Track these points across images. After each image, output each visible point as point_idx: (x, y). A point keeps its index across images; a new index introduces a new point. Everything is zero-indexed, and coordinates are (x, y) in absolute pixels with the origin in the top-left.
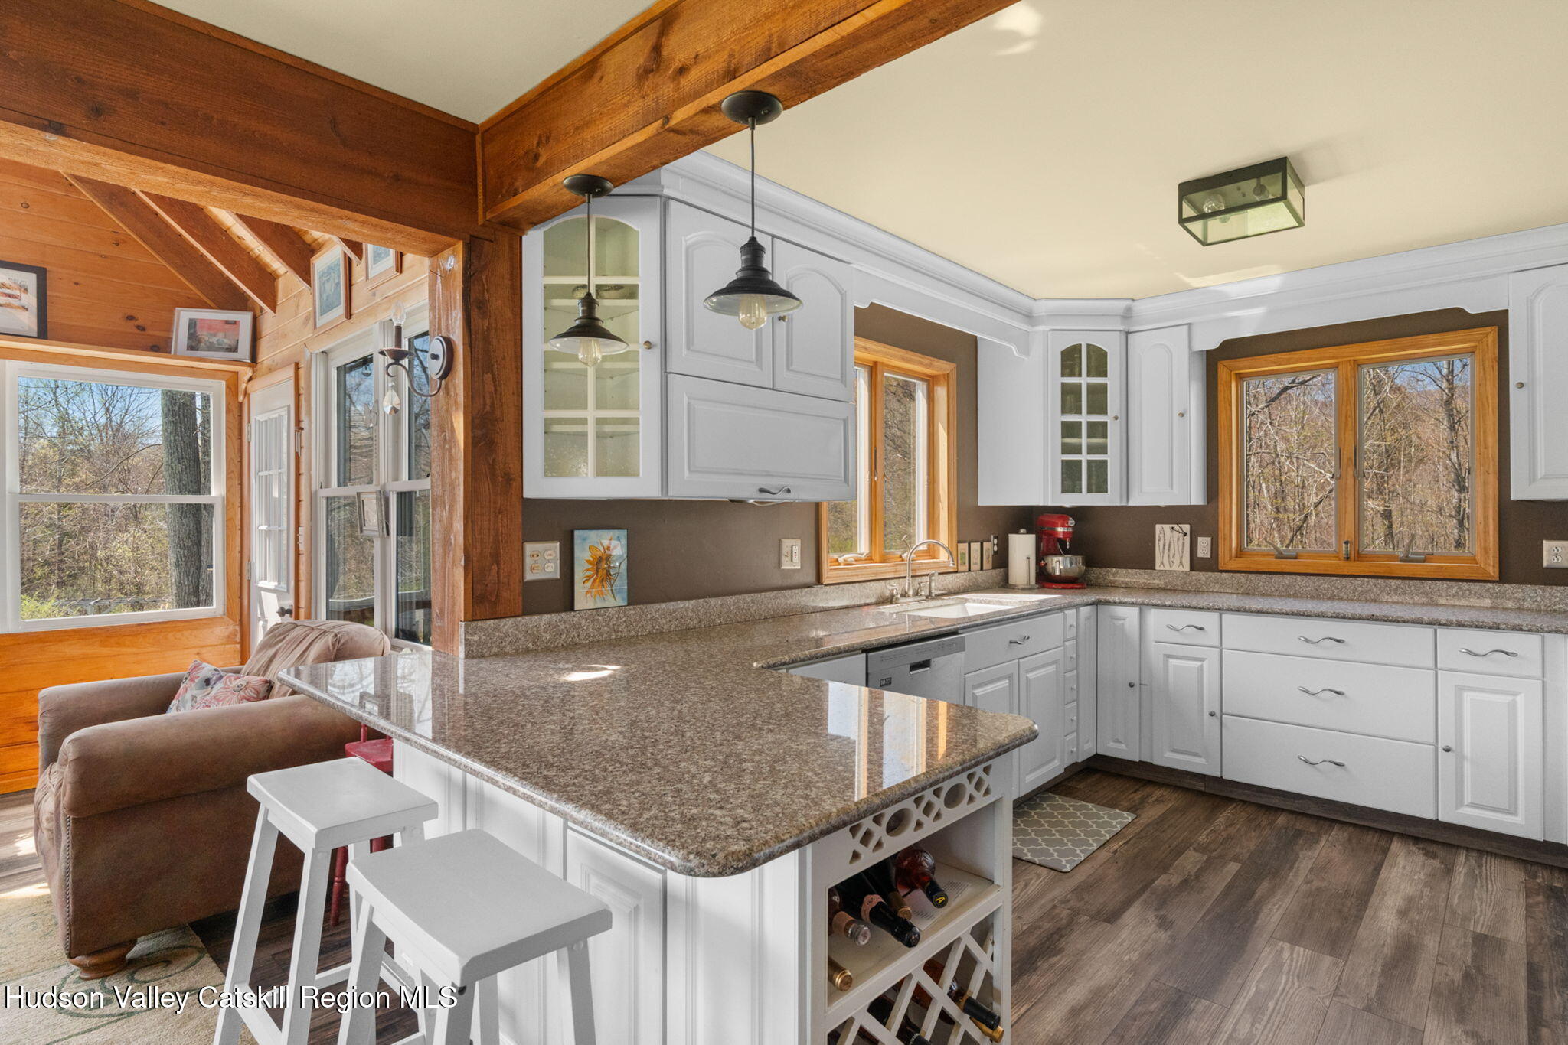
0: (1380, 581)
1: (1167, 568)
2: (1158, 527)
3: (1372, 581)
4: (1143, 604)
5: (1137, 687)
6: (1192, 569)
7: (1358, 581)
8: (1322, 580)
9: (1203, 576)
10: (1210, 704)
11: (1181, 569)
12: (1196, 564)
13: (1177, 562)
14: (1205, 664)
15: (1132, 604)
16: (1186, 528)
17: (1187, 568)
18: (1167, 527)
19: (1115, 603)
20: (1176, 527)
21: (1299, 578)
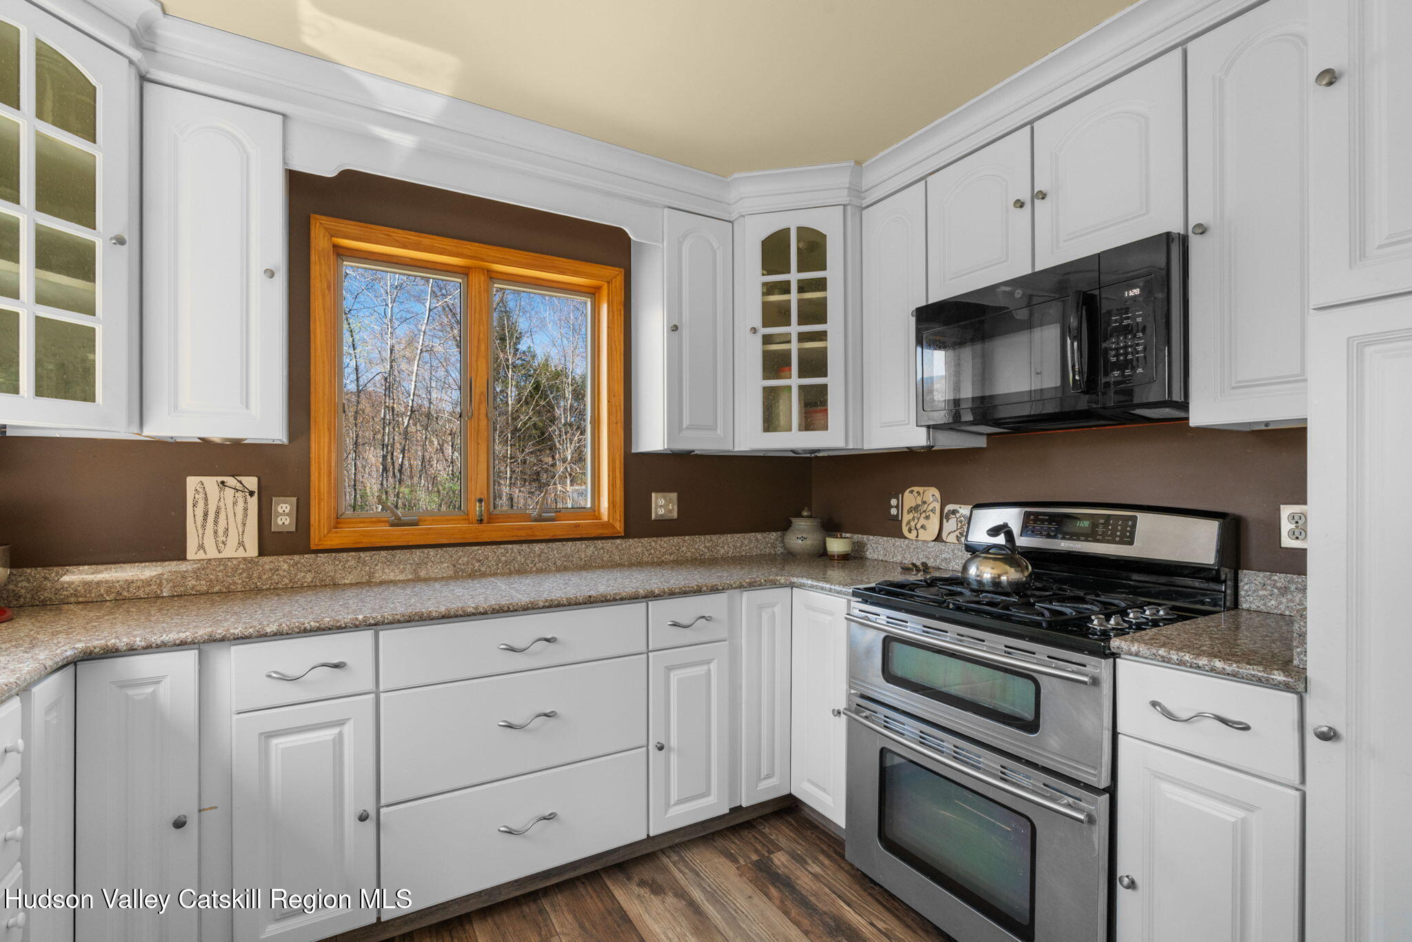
0: (524, 546)
1: (212, 553)
2: (192, 482)
3: (516, 547)
4: (212, 640)
5: (192, 825)
6: (261, 553)
7: (501, 549)
8: (460, 551)
9: (283, 563)
10: (356, 797)
11: (241, 553)
12: (270, 542)
13: (233, 540)
14: (348, 729)
15: (182, 645)
16: (251, 482)
17: (252, 551)
18: (211, 482)
19: (132, 651)
20: (230, 481)
21: (432, 552)
